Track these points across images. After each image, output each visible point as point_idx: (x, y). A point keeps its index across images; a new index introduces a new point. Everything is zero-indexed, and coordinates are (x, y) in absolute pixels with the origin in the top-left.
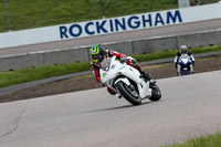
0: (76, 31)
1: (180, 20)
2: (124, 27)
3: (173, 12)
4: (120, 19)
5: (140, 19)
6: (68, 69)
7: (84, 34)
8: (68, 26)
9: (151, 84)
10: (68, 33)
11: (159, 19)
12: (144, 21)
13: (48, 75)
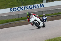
0: (15, 10)
1: (44, 7)
2: (28, 9)
3: (42, 4)
4: (27, 6)
5: (33, 6)
6: (13, 20)
7: (17, 11)
8: (13, 8)
9: (43, 23)
10: (13, 10)
11: (38, 6)
12: (34, 7)
13: (7, 22)
